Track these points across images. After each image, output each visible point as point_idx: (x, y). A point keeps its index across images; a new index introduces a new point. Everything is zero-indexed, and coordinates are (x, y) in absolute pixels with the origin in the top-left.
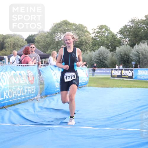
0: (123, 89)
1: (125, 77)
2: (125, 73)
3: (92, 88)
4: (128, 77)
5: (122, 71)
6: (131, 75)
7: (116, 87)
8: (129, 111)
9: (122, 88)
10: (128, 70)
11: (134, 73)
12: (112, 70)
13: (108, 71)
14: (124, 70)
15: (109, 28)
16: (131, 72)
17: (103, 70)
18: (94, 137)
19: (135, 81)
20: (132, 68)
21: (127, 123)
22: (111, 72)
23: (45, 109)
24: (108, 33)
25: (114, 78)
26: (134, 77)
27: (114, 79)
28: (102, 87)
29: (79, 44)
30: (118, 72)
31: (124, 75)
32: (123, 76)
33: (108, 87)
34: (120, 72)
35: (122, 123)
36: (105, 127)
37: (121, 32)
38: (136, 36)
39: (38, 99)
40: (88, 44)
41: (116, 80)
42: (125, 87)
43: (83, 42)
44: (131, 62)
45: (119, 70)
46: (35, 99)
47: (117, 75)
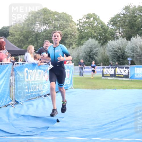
1: (119, 76)
2: (119, 71)
4: (123, 76)
5: (116, 69)
6: (127, 74)
7: (108, 89)
9: (116, 89)
10: (123, 68)
11: (129, 71)
12: (103, 68)
13: (99, 70)
14: (119, 68)
15: (99, 17)
16: (127, 70)
19: (131, 80)
20: (128, 65)
22: (103, 70)
23: (22, 117)
24: (97, 23)
26: (129, 77)
27: (105, 79)
28: (92, 89)
30: (111, 70)
31: (119, 74)
32: (117, 75)
33: (100, 89)
34: (113, 70)
35: (116, 131)
36: (96, 137)
37: (114, 21)
38: (132, 26)
39: (13, 105)
40: (74, 37)
41: (109, 80)
42: (119, 88)
43: (68, 34)
44: (127, 58)
45: (112, 68)
46: (9, 105)
47: (109, 74)
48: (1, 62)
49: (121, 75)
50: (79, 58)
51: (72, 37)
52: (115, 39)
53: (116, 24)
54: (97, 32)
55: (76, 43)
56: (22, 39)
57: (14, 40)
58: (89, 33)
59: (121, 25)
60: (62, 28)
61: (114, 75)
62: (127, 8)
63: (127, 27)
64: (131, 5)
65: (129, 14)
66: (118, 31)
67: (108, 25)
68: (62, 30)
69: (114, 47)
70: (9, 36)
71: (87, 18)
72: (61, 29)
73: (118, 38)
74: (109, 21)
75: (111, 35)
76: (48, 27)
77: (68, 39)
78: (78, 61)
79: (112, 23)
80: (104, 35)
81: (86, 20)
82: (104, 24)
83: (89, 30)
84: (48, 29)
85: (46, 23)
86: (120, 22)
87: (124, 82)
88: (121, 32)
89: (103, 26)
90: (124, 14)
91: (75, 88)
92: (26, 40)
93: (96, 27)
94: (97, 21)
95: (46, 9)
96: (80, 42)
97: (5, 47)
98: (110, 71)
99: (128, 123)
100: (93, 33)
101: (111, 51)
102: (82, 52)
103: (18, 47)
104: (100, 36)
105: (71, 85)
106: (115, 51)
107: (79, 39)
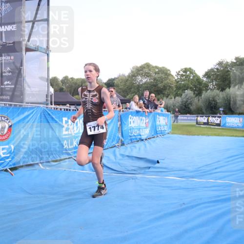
1: (212, 124)
2: (211, 119)
3: (175, 135)
4: (215, 124)
5: (209, 118)
6: (219, 123)
7: (202, 135)
8: (219, 161)
9: (209, 136)
10: (216, 117)
11: (221, 120)
12: (198, 117)
13: (193, 118)
14: (212, 117)
15: (194, 71)
16: (219, 119)
17: (188, 117)
18: (180, 188)
19: (223, 129)
21: (218, 174)
22: (197, 119)
23: (127, 157)
24: (193, 76)
25: (200, 126)
26: (221, 125)
28: (187, 135)
29: (162, 89)
32: (209, 124)
33: (194, 135)
34: (206, 118)
35: (211, 174)
36: (193, 178)
37: (207, 75)
38: (224, 80)
39: (118, 146)
40: (172, 89)
41: (203, 127)
42: (212, 135)
43: (167, 86)
45: (205, 116)
46: (115, 146)
47: (203, 122)
53: (210, 77)
55: (173, 94)
58: (186, 84)
59: (214, 78)
61: (207, 123)
62: (220, 64)
63: (220, 80)
64: (224, 61)
65: (222, 69)
66: (211, 84)
67: (202, 78)
74: (204, 75)
75: (205, 87)
77: (167, 90)
80: (198, 87)
81: (183, 73)
82: (199, 77)
83: (186, 81)
84: (149, 81)
86: (214, 76)
87: (216, 130)
88: (214, 84)
89: (198, 79)
90: (217, 69)
91: (172, 134)
93: (191, 79)
94: (193, 74)
98: (203, 119)
99: (222, 167)
100: (189, 85)
103: (122, 96)
104: (195, 88)
107: (176, 89)
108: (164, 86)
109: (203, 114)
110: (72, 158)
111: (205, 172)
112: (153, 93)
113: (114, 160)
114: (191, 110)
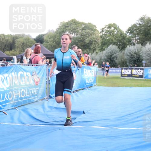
0: (134, 88)
1: (135, 76)
2: (135, 71)
4: (138, 76)
5: (133, 70)
6: (142, 74)
7: (126, 86)
8: (141, 111)
9: (132, 87)
10: (139, 69)
11: (144, 72)
12: (122, 69)
13: (118, 71)
15: (118, 26)
16: (142, 71)
17: (113, 69)
18: (104, 137)
19: (146, 80)
20: (142, 67)
22: (121, 71)
23: (55, 109)
24: (117, 32)
25: (124, 77)
26: (144, 77)
27: (124, 79)
28: (112, 86)
29: (88, 43)
30: (129, 71)
31: (135, 75)
32: (133, 75)
33: (119, 87)
35: (133, 122)
36: (116, 127)
37: (131, 30)
38: (146, 34)
39: (47, 99)
40: (97, 43)
41: (126, 79)
42: (135, 86)
43: (93, 41)
44: (141, 61)
45: (129, 69)
46: (44, 99)
47: (127, 74)
48: (37, 63)
49: (137, 75)
50: (101, 61)
51: (96, 43)
52: (132, 45)
53: (133, 32)
54: (117, 39)
55: (99, 49)
56: (54, 45)
57: (47, 46)
58: (110, 40)
59: (137, 33)
60: (88, 36)
61: (131, 75)
62: (142, 19)
63: (142, 35)
64: (145, 17)
65: (144, 24)
66: (134, 38)
67: (126, 33)
68: (88, 38)
69: (131, 52)
70: (44, 43)
71: (108, 28)
72: (86, 36)
73: (134, 44)
74: (127, 30)
75: (128, 42)
76: (76, 35)
77: (93, 45)
78: (101, 63)
79: (129, 32)
80: (122, 41)
81: (107, 29)
82: (123, 33)
83: (110, 37)
84: (76, 36)
85: (74, 32)
86: (136, 31)
87: (139, 81)
88: (137, 39)
89: (122, 34)
90: (140, 24)
91: (98, 86)
92: (58, 46)
93: (116, 35)
94: (117, 30)
95: (75, 20)
96: (103, 48)
97: (40, 51)
98: (127, 72)
99: (143, 115)
100: (114, 40)
101: (129, 56)
102: (104, 56)
103: (51, 51)
104: (119, 42)
105: (95, 83)
106: (132, 55)
107: (102, 45)
108: (90, 41)
109: (127, 66)
110: (2, 111)
111: (127, 121)
112: (80, 48)
113: (43, 112)
114: (116, 64)
